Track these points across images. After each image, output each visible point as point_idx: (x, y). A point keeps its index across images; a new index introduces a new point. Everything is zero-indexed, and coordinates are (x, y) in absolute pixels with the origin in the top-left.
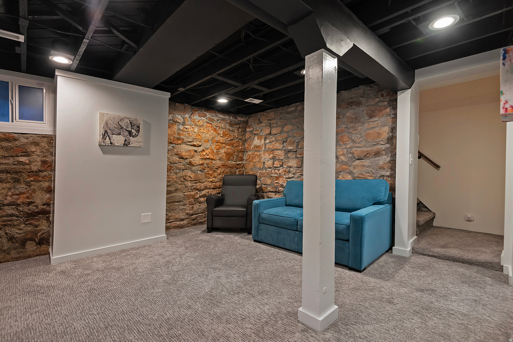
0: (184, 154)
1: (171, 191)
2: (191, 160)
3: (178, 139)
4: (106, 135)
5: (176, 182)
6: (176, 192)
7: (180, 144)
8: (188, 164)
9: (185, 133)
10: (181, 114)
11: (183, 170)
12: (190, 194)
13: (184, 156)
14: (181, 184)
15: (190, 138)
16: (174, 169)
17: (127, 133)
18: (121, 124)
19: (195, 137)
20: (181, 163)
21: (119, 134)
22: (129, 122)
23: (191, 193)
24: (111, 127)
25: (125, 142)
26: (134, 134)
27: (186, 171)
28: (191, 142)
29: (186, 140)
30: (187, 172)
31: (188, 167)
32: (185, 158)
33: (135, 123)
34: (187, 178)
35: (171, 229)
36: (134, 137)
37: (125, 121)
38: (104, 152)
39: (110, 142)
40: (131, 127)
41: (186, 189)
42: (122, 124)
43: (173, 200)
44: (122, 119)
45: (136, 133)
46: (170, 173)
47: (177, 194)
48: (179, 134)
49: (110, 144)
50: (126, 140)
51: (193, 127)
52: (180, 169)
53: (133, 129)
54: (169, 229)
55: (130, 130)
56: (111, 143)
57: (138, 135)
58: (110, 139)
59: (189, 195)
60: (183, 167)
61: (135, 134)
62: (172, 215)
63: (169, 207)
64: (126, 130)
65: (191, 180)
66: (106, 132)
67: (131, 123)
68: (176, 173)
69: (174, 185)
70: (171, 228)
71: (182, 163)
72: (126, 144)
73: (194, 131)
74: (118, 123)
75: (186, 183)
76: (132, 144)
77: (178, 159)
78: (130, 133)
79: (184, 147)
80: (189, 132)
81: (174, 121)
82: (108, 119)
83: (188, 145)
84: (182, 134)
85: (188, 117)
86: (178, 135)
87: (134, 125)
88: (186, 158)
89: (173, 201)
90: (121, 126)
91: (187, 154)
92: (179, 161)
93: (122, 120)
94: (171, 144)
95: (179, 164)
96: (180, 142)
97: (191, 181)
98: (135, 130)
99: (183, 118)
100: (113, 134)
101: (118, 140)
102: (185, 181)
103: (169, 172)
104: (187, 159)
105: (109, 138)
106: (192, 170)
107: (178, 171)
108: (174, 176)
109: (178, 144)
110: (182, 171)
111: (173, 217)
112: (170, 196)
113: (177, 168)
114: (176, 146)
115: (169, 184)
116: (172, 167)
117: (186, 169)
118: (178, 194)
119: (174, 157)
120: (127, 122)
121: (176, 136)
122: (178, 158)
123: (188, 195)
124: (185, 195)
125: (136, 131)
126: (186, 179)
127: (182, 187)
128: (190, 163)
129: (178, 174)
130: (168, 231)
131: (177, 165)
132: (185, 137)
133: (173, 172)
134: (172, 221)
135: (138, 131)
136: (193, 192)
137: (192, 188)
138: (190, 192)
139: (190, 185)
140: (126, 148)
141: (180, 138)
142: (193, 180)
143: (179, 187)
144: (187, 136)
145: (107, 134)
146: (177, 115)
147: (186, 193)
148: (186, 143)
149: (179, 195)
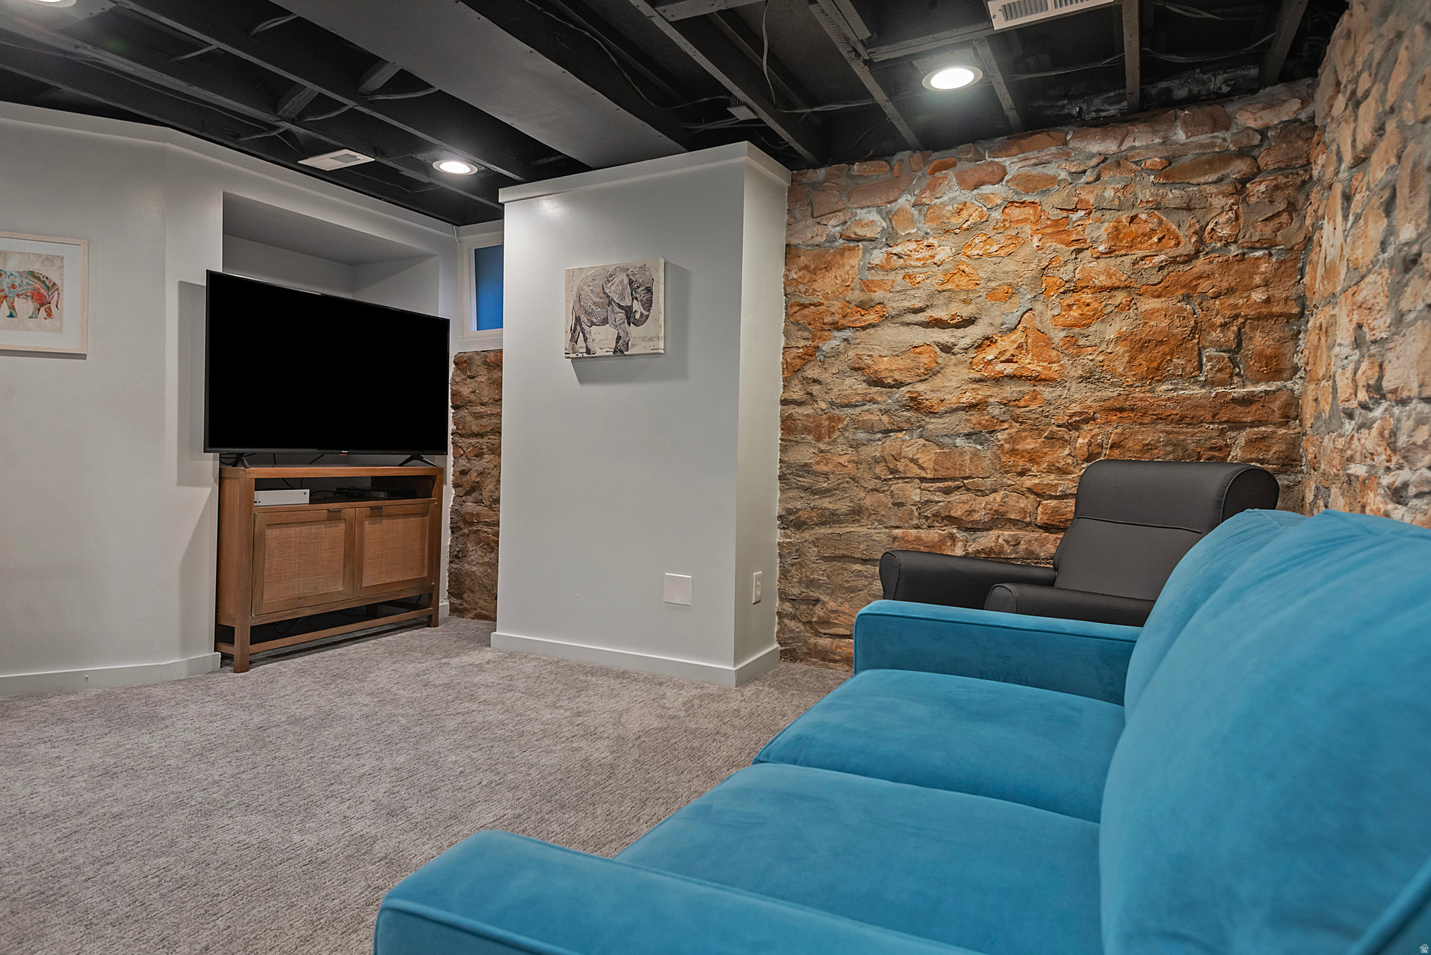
0: (885, 366)
1: (834, 515)
2: (920, 387)
3: (864, 306)
4: (578, 328)
5: (854, 479)
6: (859, 521)
7: (873, 326)
8: (904, 406)
9: (892, 276)
10: (879, 201)
11: (887, 432)
12: (918, 539)
13: (884, 374)
14: (877, 490)
15: (912, 292)
16: (845, 429)
17: (621, 315)
18: (607, 291)
19: (937, 287)
20: (873, 401)
21: (605, 321)
22: (626, 281)
23: (923, 533)
24: (588, 304)
25: (617, 342)
26: (637, 316)
27: (900, 435)
28: (921, 310)
29: (895, 305)
30: (903, 441)
31: (908, 420)
32: (890, 380)
33: (641, 281)
34: (901, 467)
35: (835, 661)
36: (640, 323)
37: (617, 281)
38: (582, 379)
39: (587, 347)
40: (632, 295)
41: (900, 512)
42: (613, 291)
43: (842, 552)
44: (611, 276)
45: (643, 311)
46: (829, 444)
47: (859, 529)
48: (867, 286)
49: (585, 355)
50: (619, 338)
51: (931, 241)
52: (870, 429)
53: (636, 298)
54: (830, 661)
55: (629, 304)
56: (588, 351)
57: (647, 317)
58: (585, 340)
59: (910, 539)
60: (885, 418)
61: (642, 314)
62: (842, 609)
63: (828, 577)
64: (620, 306)
65: (923, 475)
66: (578, 320)
67: (631, 282)
68: (856, 446)
69: (844, 490)
70: (837, 658)
71: (877, 403)
72: (620, 349)
73: (935, 260)
74: (603, 289)
75: (897, 486)
76: (632, 347)
77: (862, 387)
78: (629, 311)
79: (891, 335)
80: (911, 271)
81: (849, 240)
82: (582, 285)
83: (908, 324)
84: (881, 284)
85: (908, 207)
86: (862, 290)
87: (638, 287)
88: (895, 380)
89: (844, 556)
90: (608, 297)
91: (900, 363)
92: (866, 394)
93: (610, 278)
94: (839, 329)
95: (866, 407)
96: (871, 317)
97: (923, 480)
98: (641, 301)
99: (888, 216)
100: (593, 324)
101: (602, 338)
102: (895, 478)
103: (827, 440)
104: (899, 384)
105: (584, 336)
106: (924, 433)
107: (861, 435)
108: (846, 457)
109: (864, 328)
110: (879, 435)
111: (843, 619)
112: (830, 531)
113: (858, 425)
114: (858, 333)
115: (825, 485)
116: (840, 420)
117: (901, 430)
118: (864, 530)
119: (849, 381)
120: (622, 282)
121: (856, 295)
122: (864, 385)
123: (907, 541)
124: (895, 539)
125: (643, 305)
126: (897, 471)
127: (880, 504)
128: (915, 403)
129: (863, 448)
130: (827, 667)
131: (858, 410)
132: (889, 295)
133: (841, 440)
134: (841, 631)
135: (648, 304)
136: (932, 531)
137: (928, 514)
138: (918, 527)
139: (915, 495)
140: (619, 362)
141: (872, 300)
142: (929, 476)
143: (869, 501)
144: (899, 288)
145: (581, 325)
146: (858, 211)
147: (897, 531)
148: (900, 319)
149: (868, 537)
